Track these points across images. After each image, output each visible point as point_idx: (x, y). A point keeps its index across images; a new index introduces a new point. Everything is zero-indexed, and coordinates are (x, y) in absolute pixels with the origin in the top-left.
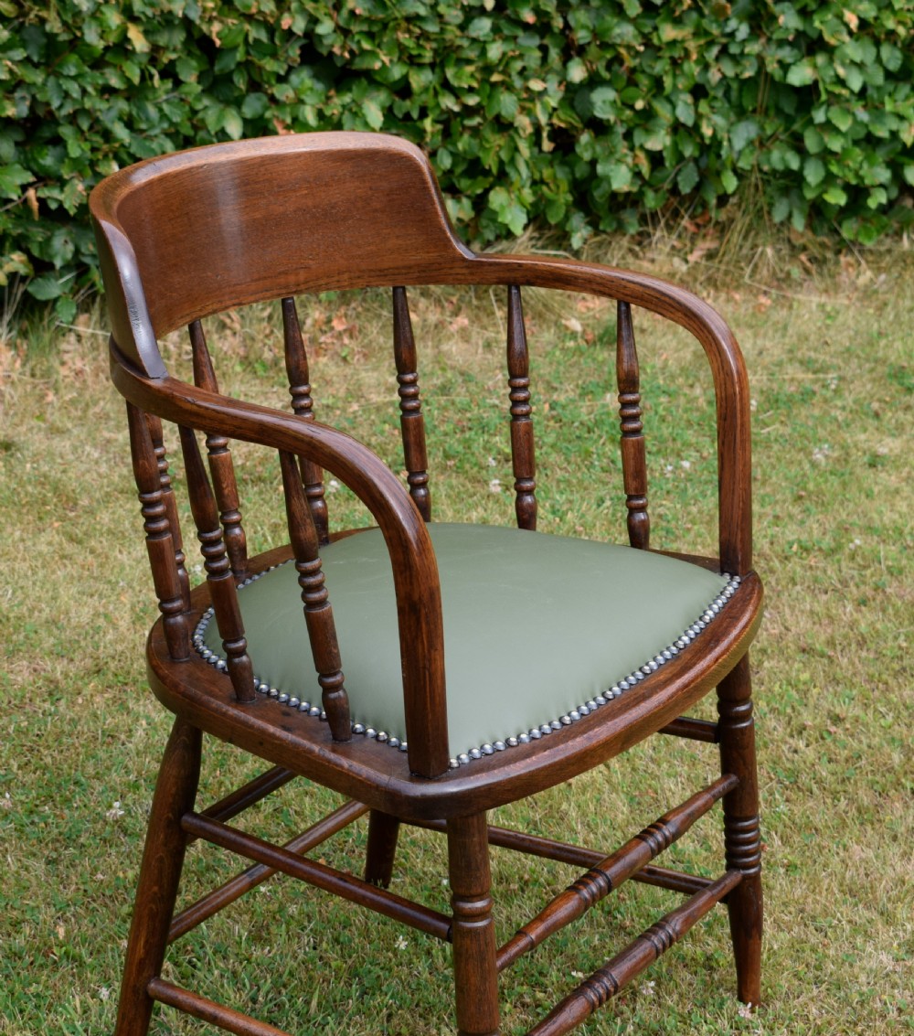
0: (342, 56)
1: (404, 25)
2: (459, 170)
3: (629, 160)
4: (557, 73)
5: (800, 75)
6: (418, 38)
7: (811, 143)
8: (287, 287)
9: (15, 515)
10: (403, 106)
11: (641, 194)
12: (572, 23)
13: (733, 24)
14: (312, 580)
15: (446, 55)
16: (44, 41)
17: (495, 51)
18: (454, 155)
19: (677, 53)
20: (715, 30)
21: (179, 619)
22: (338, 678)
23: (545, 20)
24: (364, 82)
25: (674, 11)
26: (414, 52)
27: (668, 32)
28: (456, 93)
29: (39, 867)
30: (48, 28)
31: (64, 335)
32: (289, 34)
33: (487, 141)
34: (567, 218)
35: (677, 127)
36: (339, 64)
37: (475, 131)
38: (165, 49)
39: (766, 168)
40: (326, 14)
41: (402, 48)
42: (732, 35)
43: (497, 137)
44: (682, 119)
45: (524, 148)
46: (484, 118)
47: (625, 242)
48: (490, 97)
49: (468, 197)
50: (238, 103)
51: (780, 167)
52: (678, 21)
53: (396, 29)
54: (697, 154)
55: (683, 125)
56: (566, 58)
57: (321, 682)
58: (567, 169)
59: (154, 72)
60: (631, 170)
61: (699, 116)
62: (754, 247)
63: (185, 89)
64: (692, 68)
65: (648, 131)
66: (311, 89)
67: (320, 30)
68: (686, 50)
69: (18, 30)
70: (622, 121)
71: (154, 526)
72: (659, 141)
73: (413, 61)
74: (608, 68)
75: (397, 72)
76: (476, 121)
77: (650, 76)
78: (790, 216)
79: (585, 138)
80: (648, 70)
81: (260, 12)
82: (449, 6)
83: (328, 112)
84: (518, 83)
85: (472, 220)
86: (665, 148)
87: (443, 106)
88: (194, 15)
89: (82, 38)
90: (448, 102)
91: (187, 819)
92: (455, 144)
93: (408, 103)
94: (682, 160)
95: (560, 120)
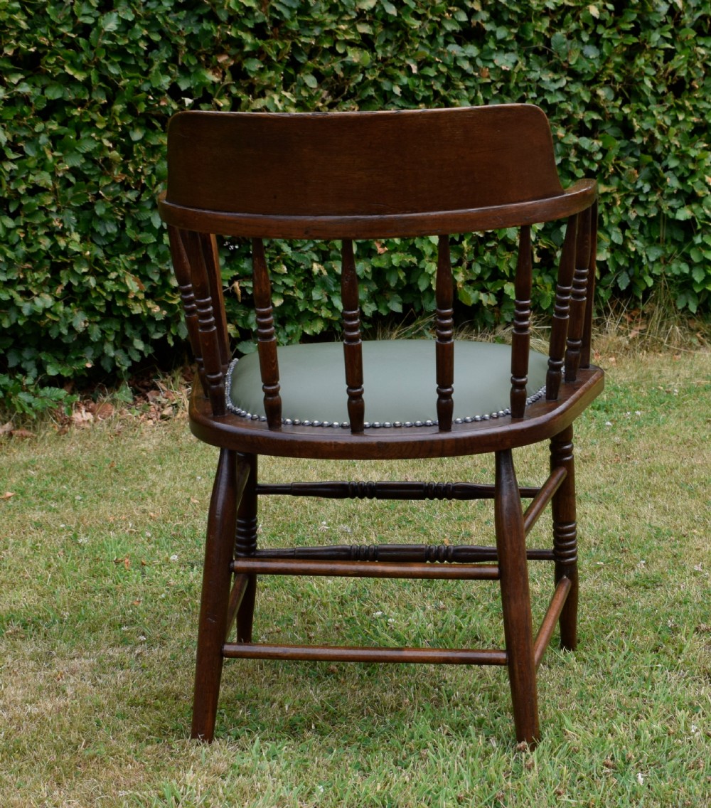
2: (486, 277)
5: (683, 214)
7: (695, 257)
13: (640, 184)
18: (482, 266)
19: (609, 200)
20: (629, 187)
25: (604, 176)
27: (602, 188)
33: (501, 255)
37: (493, 251)
39: (669, 274)
42: (641, 190)
43: (507, 253)
44: (616, 241)
46: (497, 241)
48: (499, 229)
49: (493, 293)
51: (677, 273)
52: (607, 183)
54: (627, 265)
55: (617, 245)
58: (550, 277)
61: (625, 238)
62: (667, 328)
64: (617, 210)
68: (614, 198)
72: (603, 255)
76: (493, 243)
78: (687, 304)
85: (496, 305)
86: (607, 259)
92: (482, 259)
94: (619, 268)
95: (543, 244)
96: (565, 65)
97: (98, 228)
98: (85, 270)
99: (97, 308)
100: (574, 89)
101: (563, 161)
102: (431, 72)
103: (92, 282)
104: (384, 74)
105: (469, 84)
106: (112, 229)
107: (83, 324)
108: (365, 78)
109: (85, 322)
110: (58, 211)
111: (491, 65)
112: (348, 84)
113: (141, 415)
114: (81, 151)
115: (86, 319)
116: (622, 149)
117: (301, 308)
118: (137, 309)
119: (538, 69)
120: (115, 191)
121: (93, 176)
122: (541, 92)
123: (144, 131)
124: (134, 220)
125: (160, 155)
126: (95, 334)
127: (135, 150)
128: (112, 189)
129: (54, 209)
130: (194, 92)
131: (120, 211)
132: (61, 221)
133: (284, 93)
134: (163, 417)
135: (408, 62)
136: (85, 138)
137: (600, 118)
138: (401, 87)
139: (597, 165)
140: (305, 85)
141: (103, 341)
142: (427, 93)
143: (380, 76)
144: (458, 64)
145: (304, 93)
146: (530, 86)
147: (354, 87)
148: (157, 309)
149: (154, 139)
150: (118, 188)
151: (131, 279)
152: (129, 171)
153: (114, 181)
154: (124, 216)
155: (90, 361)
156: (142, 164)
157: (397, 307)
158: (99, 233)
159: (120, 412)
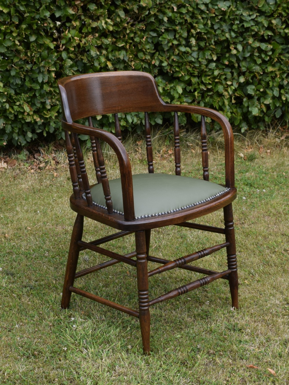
0: (170, 72)
1: (188, 64)
3: (259, 107)
4: (236, 80)
6: (193, 68)
8: (115, 110)
9: (67, 194)
10: (189, 88)
11: (263, 117)
12: (241, 66)
14: (103, 171)
15: (201, 74)
16: (83, 65)
17: (216, 73)
19: (273, 75)
20: (285, 69)
21: (77, 188)
22: (110, 197)
23: (232, 64)
24: (177, 81)
25: (272, 63)
26: (192, 72)
27: (270, 69)
28: (205, 84)
29: (52, 268)
30: (83, 61)
31: (89, 151)
32: (154, 66)
33: (215, 99)
34: (240, 123)
35: (274, 98)
36: (170, 75)
37: (211, 96)
38: (119, 69)
40: (165, 60)
41: (188, 71)
43: (218, 98)
44: (275, 95)
45: (226, 102)
46: (213, 92)
47: (260, 133)
48: (215, 86)
52: (274, 66)
53: (186, 65)
54: (281, 106)
55: (276, 97)
56: (239, 75)
57: (105, 198)
58: (241, 109)
60: (259, 110)
61: (280, 94)
64: (278, 79)
65: (265, 99)
66: (161, 82)
67: (164, 64)
68: (276, 74)
69: (76, 62)
70: (256, 95)
71: (71, 163)
72: (268, 101)
73: (192, 75)
74: (252, 79)
75: (187, 78)
76: (211, 93)
77: (265, 82)
79: (245, 100)
80: (265, 80)
81: (145, 59)
82: (202, 59)
83: (166, 89)
84: (224, 82)
85: (211, 123)
86: (270, 103)
87: (201, 88)
88: (126, 59)
89: (94, 65)
90: (203, 87)
91: (79, 242)
92: (205, 100)
93: (191, 87)
94: (276, 107)
95: (238, 94)
96: (256, 7)
97: (12, 81)
98: (4, 100)
99: (10, 118)
100: (260, 19)
101: (251, 55)
102: (184, 11)
103: (7, 106)
104: (160, 11)
105: (204, 16)
106: (19, 82)
107: (3, 124)
108: (149, 13)
109: (4, 124)
111: (216, 7)
112: (141, 15)
113: (29, 166)
114: (5, 46)
115: (5, 122)
116: (283, 49)
117: (111, 121)
118: (29, 120)
119: (242, 9)
120: (21, 64)
121: (11, 57)
122: (242, 21)
123: (37, 37)
124: (30, 77)
125: (43, 48)
126: (9, 129)
127: (31, 46)
128: (20, 63)
130: (62, 19)
131: (23, 74)
133: (107, 20)
134: (39, 168)
135: (172, 5)
136: (8, 39)
137: (272, 34)
138: (168, 18)
139: (268, 58)
140: (119, 16)
141: (12, 132)
142: (181, 21)
143: (158, 11)
144: (199, 7)
145: (118, 20)
146: (236, 18)
147: (144, 17)
148: (38, 120)
149: (41, 40)
150: (23, 63)
151: (26, 106)
152: (28, 55)
153: (21, 59)
154: (25, 76)
155: (6, 142)
156: (34, 52)
157: (160, 121)
158: (13, 83)
159: (19, 164)
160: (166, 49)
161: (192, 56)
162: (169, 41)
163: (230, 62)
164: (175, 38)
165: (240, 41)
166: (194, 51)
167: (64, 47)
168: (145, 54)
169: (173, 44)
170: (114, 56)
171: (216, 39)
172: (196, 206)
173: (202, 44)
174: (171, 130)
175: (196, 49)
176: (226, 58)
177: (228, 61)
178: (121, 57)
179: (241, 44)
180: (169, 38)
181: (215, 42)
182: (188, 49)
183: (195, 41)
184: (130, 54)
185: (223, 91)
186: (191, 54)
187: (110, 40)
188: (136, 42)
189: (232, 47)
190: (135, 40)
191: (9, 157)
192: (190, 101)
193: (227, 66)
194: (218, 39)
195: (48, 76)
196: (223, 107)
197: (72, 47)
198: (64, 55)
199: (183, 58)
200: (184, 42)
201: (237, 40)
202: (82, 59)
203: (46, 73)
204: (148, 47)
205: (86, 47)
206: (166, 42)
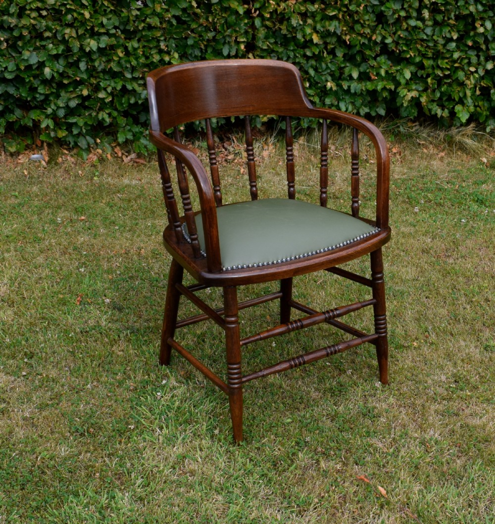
0: (396, 51)
1: (419, 42)
2: (444, 99)
4: (483, 66)
6: (425, 48)
8: (245, 111)
10: (420, 73)
12: (490, 48)
14: (186, 202)
15: (437, 55)
16: (282, 37)
18: (441, 93)
23: (477, 45)
24: (405, 62)
26: (424, 53)
28: (442, 69)
30: (282, 32)
32: (375, 43)
33: (454, 88)
34: (486, 120)
36: (396, 55)
37: (450, 85)
38: (330, 43)
40: (390, 36)
41: (419, 51)
43: (458, 87)
45: (469, 93)
46: (452, 79)
48: (454, 72)
49: (447, 108)
50: (358, 66)
53: (416, 43)
56: (487, 60)
57: (190, 238)
58: (488, 103)
59: (325, 51)
63: (337, 59)
66: (385, 63)
69: (274, 32)
73: (424, 56)
75: (418, 60)
76: (449, 81)
79: (492, 91)
81: (364, 33)
82: (438, 37)
83: (390, 72)
84: (466, 68)
85: (448, 117)
87: (436, 73)
88: (339, 32)
89: (296, 36)
90: (439, 73)
91: (177, 284)
92: (442, 89)
93: (423, 71)
95: (484, 83)
97: (190, 51)
106: (198, 53)
110: (165, 40)
114: (180, 7)
120: (202, 31)
121: (188, 21)
125: (229, 13)
127: (213, 8)
128: (200, 29)
129: (162, 38)
131: (203, 43)
132: (167, 46)
134: (226, 160)
149: (226, 2)
150: (204, 29)
152: (209, 20)
153: (201, 25)
154: (206, 46)
155: (183, 125)
156: (218, 17)
157: (382, 112)
158: (191, 55)
159: (201, 155)
160: (391, 21)
161: (424, 33)
162: (395, 12)
163: (475, 42)
164: (403, 8)
165: (489, 17)
166: (427, 26)
167: (258, 12)
168: (363, 26)
169: (399, 16)
170: (323, 27)
171: (457, 13)
172: (318, 255)
173: (439, 18)
174: (397, 124)
175: (430, 23)
176: (469, 37)
177: (472, 40)
178: (332, 29)
179: (490, 20)
180: (395, 8)
181: (455, 15)
182: (420, 24)
183: (428, 14)
184: (344, 26)
185: (464, 79)
186: (423, 30)
187: (316, 6)
188: (352, 11)
189: (477, 24)
190: (351, 8)
191: (193, 143)
192: (421, 89)
193: (470, 48)
194: (460, 13)
195: (236, 47)
196: (463, 99)
197: (268, 13)
198: (258, 22)
199: (412, 35)
200: (414, 14)
201: (485, 15)
202: (280, 29)
203: (233, 44)
204: (367, 17)
205: (286, 13)
206: (391, 13)
